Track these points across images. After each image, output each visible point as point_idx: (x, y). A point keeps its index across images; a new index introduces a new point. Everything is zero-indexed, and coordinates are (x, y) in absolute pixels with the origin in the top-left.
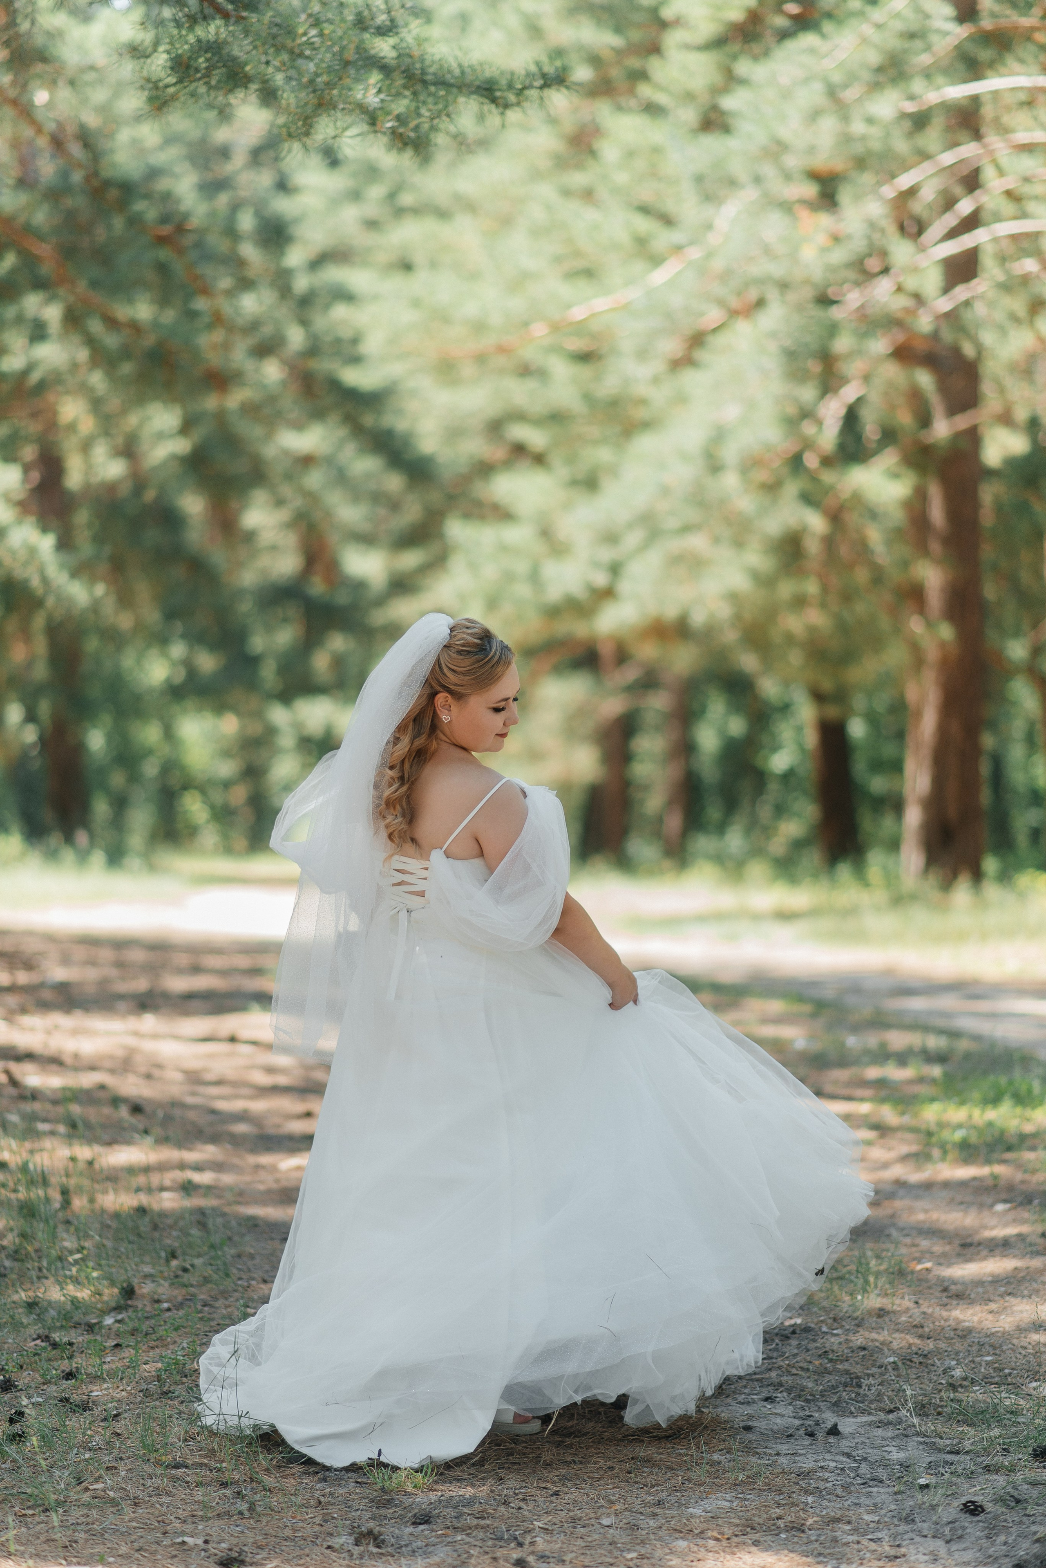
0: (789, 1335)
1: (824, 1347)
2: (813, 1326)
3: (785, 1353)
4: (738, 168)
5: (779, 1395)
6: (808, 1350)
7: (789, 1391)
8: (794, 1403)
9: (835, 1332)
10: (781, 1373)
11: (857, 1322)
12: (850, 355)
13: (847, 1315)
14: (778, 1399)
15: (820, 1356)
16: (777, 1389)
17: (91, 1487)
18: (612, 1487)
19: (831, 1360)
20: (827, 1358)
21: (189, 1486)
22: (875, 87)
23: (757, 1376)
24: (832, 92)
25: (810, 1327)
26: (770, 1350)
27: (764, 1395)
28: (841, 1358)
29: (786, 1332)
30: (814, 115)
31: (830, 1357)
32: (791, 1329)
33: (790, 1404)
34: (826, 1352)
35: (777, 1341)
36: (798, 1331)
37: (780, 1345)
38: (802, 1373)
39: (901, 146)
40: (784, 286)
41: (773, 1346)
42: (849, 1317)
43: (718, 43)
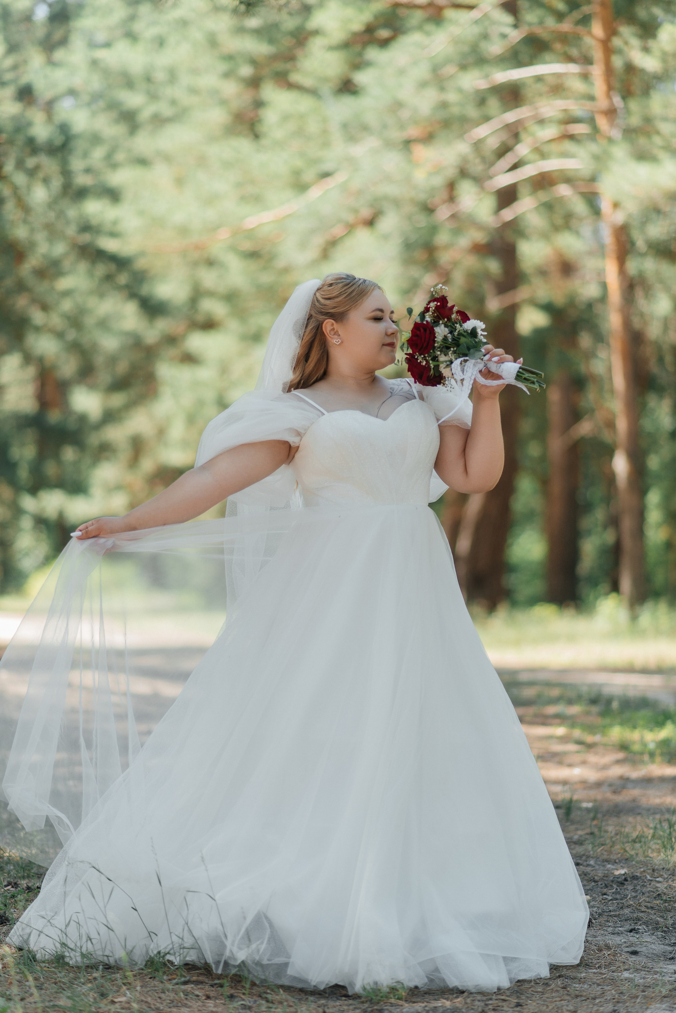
0: (623, 882)
1: (657, 891)
2: (638, 874)
3: (628, 895)
4: (371, 118)
5: (640, 927)
6: (643, 894)
7: (646, 923)
8: (655, 934)
9: (657, 879)
10: (632, 911)
11: (669, 872)
12: (447, 247)
13: (661, 867)
14: (640, 931)
15: (655, 898)
16: (636, 923)
17: (116, 1000)
18: (560, 999)
19: (665, 901)
20: (662, 900)
21: (199, 1000)
22: (463, 67)
23: (612, 913)
24: (435, 69)
25: (637, 876)
26: (613, 893)
27: (628, 927)
28: (672, 899)
29: (619, 880)
30: (423, 85)
31: (664, 898)
32: (623, 878)
33: (653, 934)
34: (659, 895)
35: (615, 886)
36: (629, 879)
37: (619, 890)
38: (650, 911)
39: (472, 112)
40: (396, 203)
41: (614, 890)
42: (663, 869)
43: (346, 45)
